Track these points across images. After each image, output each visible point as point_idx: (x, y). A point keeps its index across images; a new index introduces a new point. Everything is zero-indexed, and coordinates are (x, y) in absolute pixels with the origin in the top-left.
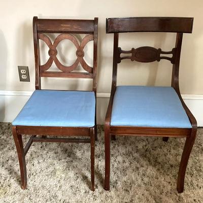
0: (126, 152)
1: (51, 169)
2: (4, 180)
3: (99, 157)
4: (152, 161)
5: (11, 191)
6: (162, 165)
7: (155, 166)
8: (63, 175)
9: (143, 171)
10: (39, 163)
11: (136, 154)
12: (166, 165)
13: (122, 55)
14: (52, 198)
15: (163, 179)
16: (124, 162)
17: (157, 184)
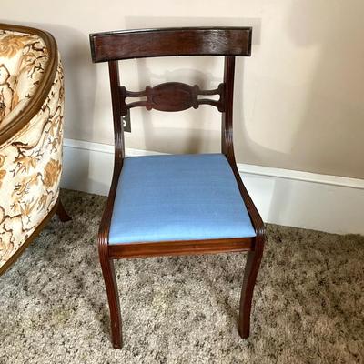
0: (283, 279)
1: (146, 290)
2: (68, 298)
3: (231, 282)
4: (329, 306)
5: (75, 319)
6: (346, 318)
7: (332, 316)
8: (164, 306)
9: (309, 322)
10: (128, 275)
11: (300, 286)
12: (354, 318)
13: (128, 101)
14: (139, 346)
15: (344, 346)
16: (276, 298)
17: (331, 354)
